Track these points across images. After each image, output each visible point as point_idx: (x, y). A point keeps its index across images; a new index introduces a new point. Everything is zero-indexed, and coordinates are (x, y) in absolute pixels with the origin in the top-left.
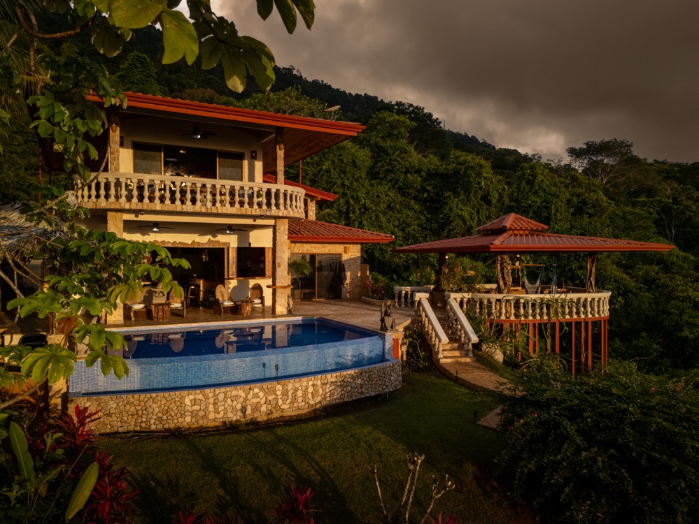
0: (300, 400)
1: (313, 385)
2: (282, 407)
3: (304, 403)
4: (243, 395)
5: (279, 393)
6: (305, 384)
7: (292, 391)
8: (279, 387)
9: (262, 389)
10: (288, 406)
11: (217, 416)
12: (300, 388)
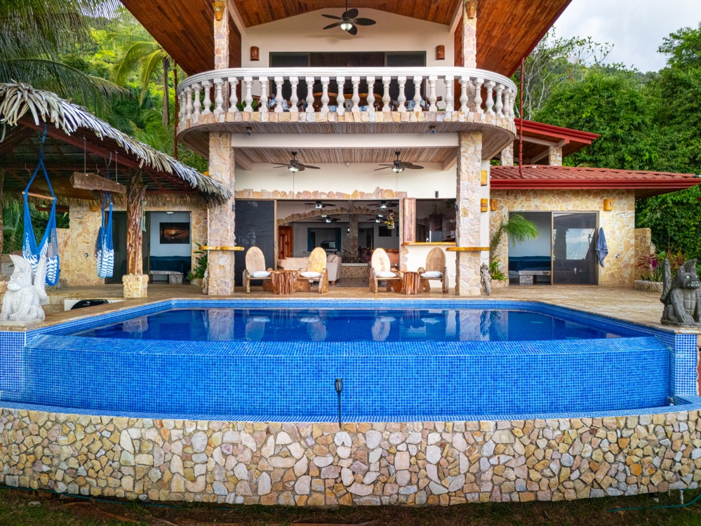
0: (404, 478)
1: (442, 445)
2: (351, 490)
3: (414, 489)
4: (251, 444)
5: (344, 452)
6: (416, 437)
7: (379, 452)
8: (343, 437)
9: (297, 436)
10: (370, 490)
11: (190, 485)
12: (402, 447)
